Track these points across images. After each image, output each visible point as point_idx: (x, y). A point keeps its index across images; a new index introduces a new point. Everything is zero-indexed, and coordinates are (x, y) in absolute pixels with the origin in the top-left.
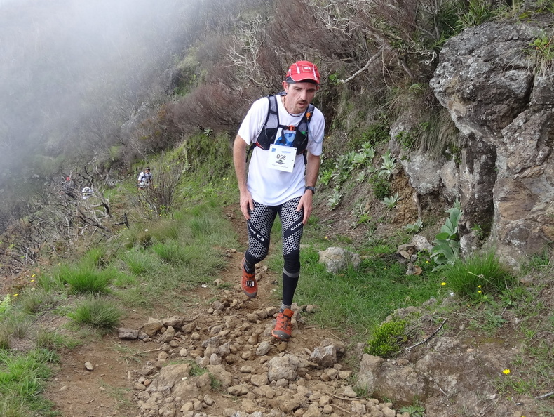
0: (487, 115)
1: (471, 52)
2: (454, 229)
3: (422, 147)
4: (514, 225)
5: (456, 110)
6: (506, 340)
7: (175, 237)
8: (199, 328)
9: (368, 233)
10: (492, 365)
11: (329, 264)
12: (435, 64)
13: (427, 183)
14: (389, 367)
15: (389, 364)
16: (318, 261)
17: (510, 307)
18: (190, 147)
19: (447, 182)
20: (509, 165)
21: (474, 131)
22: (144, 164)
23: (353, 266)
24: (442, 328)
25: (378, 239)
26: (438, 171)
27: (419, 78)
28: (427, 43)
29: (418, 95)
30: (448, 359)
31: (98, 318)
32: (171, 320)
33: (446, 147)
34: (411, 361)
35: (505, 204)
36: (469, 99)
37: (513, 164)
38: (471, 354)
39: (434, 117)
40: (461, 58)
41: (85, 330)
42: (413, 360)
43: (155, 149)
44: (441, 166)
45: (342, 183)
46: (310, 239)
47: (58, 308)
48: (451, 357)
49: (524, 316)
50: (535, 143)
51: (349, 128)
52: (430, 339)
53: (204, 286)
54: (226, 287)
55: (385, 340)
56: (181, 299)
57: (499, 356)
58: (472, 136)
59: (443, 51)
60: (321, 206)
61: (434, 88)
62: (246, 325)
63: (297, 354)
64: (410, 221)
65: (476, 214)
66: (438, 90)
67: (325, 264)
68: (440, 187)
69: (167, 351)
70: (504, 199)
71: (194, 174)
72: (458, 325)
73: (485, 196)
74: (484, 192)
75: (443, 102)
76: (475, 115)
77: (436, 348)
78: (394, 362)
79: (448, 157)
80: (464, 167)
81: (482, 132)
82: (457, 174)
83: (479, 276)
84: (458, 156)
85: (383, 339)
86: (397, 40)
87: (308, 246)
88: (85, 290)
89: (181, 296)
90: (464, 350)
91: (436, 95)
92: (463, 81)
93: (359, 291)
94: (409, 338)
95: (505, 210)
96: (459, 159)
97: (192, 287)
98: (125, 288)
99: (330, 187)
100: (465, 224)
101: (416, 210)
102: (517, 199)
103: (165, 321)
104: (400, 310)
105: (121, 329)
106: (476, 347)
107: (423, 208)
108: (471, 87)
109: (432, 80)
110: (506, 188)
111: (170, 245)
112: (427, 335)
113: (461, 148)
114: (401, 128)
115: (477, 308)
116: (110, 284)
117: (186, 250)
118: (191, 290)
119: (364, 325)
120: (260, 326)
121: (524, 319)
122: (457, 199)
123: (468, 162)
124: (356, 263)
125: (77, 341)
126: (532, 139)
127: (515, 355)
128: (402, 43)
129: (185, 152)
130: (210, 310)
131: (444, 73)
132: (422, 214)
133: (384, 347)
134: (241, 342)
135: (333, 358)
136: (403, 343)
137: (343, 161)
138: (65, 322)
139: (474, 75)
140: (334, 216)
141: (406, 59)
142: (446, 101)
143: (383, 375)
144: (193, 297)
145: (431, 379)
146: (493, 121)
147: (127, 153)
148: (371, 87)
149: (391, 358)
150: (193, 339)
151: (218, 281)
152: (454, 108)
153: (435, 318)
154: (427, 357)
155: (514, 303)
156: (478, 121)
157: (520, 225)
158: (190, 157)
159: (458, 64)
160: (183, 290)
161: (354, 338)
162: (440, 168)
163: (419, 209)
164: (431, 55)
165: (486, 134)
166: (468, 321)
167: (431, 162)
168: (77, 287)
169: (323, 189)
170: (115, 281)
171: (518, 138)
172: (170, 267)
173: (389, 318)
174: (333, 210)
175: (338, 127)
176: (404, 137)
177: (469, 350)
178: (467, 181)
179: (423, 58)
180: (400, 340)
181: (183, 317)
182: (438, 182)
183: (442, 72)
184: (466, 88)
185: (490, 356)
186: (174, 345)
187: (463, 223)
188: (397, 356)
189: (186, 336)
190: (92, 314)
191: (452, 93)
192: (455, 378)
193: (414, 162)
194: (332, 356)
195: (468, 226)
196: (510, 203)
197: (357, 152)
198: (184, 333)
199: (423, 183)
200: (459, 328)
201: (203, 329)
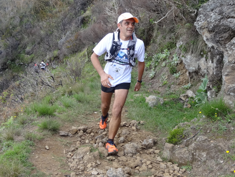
0: (220, 38)
1: (212, 10)
2: (205, 88)
3: (190, 52)
4: (231, 87)
5: (206, 36)
6: (228, 137)
7: (83, 91)
8: (94, 131)
9: (167, 89)
10: (222, 148)
11: (150, 103)
12: (197, 15)
13: (193, 67)
14: (176, 148)
15: (177, 147)
16: (145, 102)
17: (230, 122)
18: (89, 51)
19: (202, 67)
20: (229, 60)
21: (214, 45)
22: (68, 58)
23: (160, 104)
24: (200, 132)
25: (171, 92)
26: (198, 62)
27: (189, 21)
28: (193, 6)
29: (189, 29)
30: (202, 145)
31: (51, 127)
32: (82, 127)
33: (201, 52)
34: (186, 146)
35: (228, 77)
36: (211, 31)
37: (231, 60)
38: (212, 143)
39: (196, 38)
40: (208, 13)
41: (45, 132)
42: (187, 145)
43: (73, 52)
44: (199, 60)
45: (155, 67)
46: (141, 92)
47: (33, 122)
51: (158, 43)
52: (194, 136)
53: (95, 112)
55: (175, 137)
56: (86, 118)
57: (225, 144)
58: (213, 47)
59: (200, 10)
60: (146, 77)
61: (196, 26)
63: (136, 142)
64: (185, 84)
65: (215, 81)
66: (198, 27)
67: (148, 103)
68: (199, 69)
69: (80, 141)
70: (227, 75)
71: (90, 63)
72: (207, 130)
73: (218, 73)
74: (218, 72)
75: (200, 32)
76: (214, 38)
77: (197, 140)
78: (178, 146)
79: (202, 56)
80: (209, 61)
81: (217, 45)
82: (206, 64)
83: (216, 109)
84: (206, 55)
85: (174, 136)
86: (180, 5)
87: (141, 95)
88: (45, 115)
89: (86, 117)
90: (209, 141)
91: (197, 29)
92: (209, 23)
93: (163, 115)
94: (185, 136)
95: (228, 80)
96: (207, 57)
97: (91, 113)
98: (62, 113)
99: (150, 69)
100: (210, 86)
101: (188, 79)
102: (233, 75)
103: (79, 128)
104: (181, 124)
105: (61, 132)
106: (215, 140)
107: (191, 78)
108: (213, 26)
109: (195, 23)
110: (228, 70)
111: (81, 94)
112: (193, 134)
113: (208, 52)
114: (182, 43)
115: (215, 123)
116: (55, 112)
117: (88, 97)
118: (90, 114)
119: (165, 130)
120: (120, 130)
122: (206, 74)
123: (211, 58)
124: (162, 103)
125: (42, 137)
127: (232, 144)
128: (182, 6)
129: (86, 53)
130: (98, 123)
131: (200, 20)
132: (191, 81)
133: (174, 140)
135: (152, 144)
137: (156, 57)
138: (36, 128)
139: (214, 21)
140: (152, 82)
141: (183, 13)
142: (202, 32)
143: (174, 152)
144: (91, 117)
145: (195, 154)
146: (222, 40)
147: (61, 53)
148: (168, 25)
149: (177, 144)
150: (91, 136)
152: (205, 35)
153: (196, 127)
154: (193, 144)
155: (231, 121)
156: (215, 41)
157: (234, 87)
158: (89, 55)
159: (206, 16)
160: (87, 114)
161: (161, 135)
162: (199, 61)
163: (189, 78)
164: (195, 11)
165: (219, 46)
166: (211, 129)
167: (195, 58)
168: (41, 113)
169: (147, 70)
170: (57, 110)
171: (233, 48)
172: (81, 104)
173: (176, 127)
174: (152, 79)
175: (153, 42)
176: (183, 47)
177: (211, 141)
178: (211, 67)
179: (191, 12)
180: (181, 137)
181: (87, 126)
182: (198, 67)
183: (199, 19)
184: (210, 26)
185: (220, 144)
186: (83, 138)
187: (209, 85)
188: (180, 144)
189: (88, 135)
190: (48, 125)
191: (204, 28)
192: (206, 153)
193: (187, 58)
194: (152, 143)
195: (211, 87)
196: (230, 77)
197: (162, 53)
198: (87, 133)
199: (191, 67)
200: (207, 132)
201: (96, 131)
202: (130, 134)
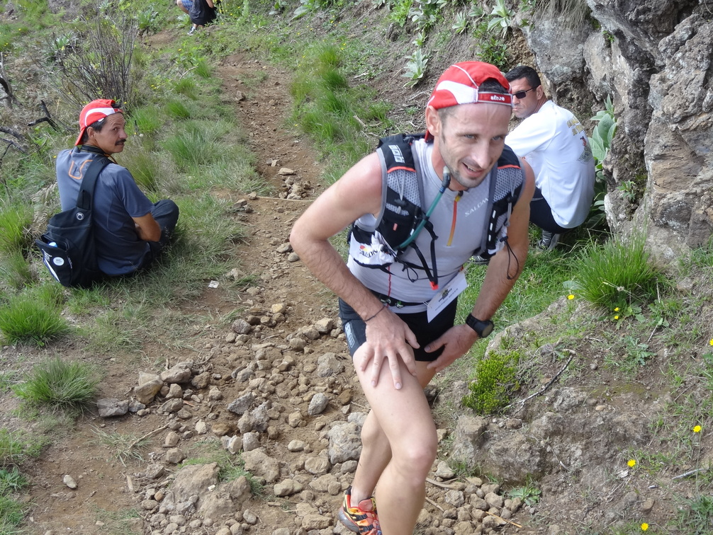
0: (638, 13)
4: (672, 201)
6: (648, 388)
8: (219, 376)
13: (563, 65)
14: (494, 432)
15: (496, 427)
17: (660, 329)
19: (593, 69)
20: (666, 111)
21: (622, 28)
24: (568, 369)
26: (580, 46)
30: (571, 421)
31: (65, 394)
34: (524, 421)
35: (661, 166)
37: (671, 108)
38: (600, 415)
41: (48, 416)
42: (527, 418)
44: (584, 38)
48: (574, 419)
49: (676, 345)
50: (701, 75)
52: (550, 387)
53: (214, 285)
54: (249, 282)
55: (490, 387)
57: (634, 417)
58: (620, 34)
62: (287, 360)
68: (583, 72)
69: (177, 430)
70: (659, 158)
72: (589, 361)
73: (639, 131)
76: (621, 11)
77: (556, 405)
78: (501, 424)
79: (594, 26)
80: (617, 49)
81: (633, 32)
82: (608, 59)
83: (619, 289)
85: (487, 384)
90: (591, 408)
94: (523, 383)
95: (661, 175)
97: (195, 292)
100: (612, 170)
102: (678, 159)
103: (165, 376)
104: (514, 328)
105: (101, 402)
106: (609, 401)
107: (561, 94)
110: (662, 141)
112: (548, 377)
115: (618, 327)
118: (194, 297)
121: (675, 351)
122: (609, 98)
125: (41, 438)
126: (697, 68)
127: (656, 413)
130: (230, 337)
134: (284, 394)
136: (514, 392)
138: (12, 404)
143: (487, 446)
145: (549, 449)
149: (498, 415)
150: (212, 399)
151: (234, 272)
153: (558, 350)
154: (544, 419)
155: (666, 324)
157: (679, 202)
162: (583, 42)
167: (568, 31)
168: (14, 334)
169: (397, 34)
171: (681, 61)
174: (416, 86)
177: (598, 408)
178: (623, 73)
180: (510, 388)
182: (580, 65)
186: (186, 415)
188: (506, 414)
189: (201, 395)
192: (580, 446)
193: (541, 31)
196: (667, 165)
198: (196, 389)
199: (557, 66)
200: (589, 367)
201: (224, 377)
202: (344, 370)
